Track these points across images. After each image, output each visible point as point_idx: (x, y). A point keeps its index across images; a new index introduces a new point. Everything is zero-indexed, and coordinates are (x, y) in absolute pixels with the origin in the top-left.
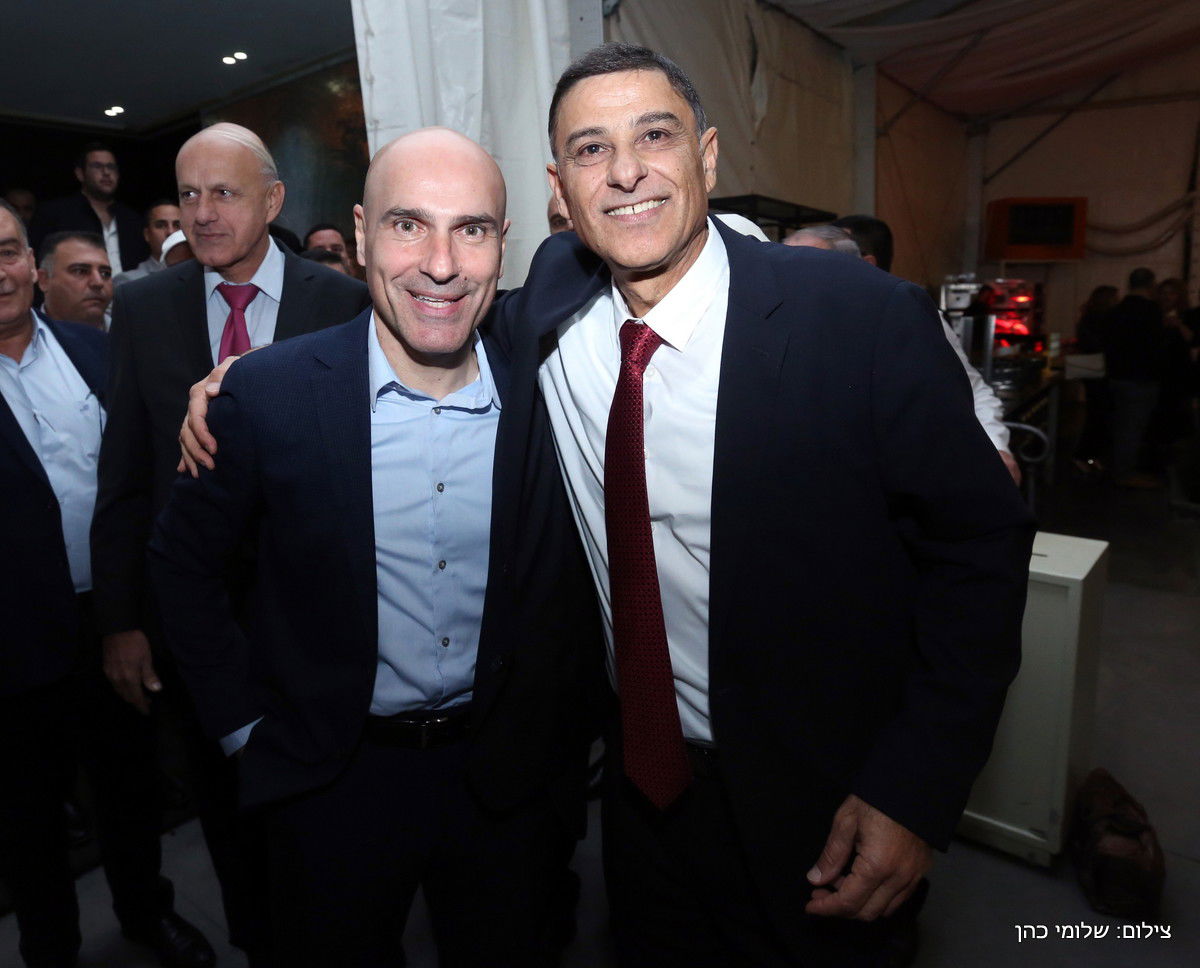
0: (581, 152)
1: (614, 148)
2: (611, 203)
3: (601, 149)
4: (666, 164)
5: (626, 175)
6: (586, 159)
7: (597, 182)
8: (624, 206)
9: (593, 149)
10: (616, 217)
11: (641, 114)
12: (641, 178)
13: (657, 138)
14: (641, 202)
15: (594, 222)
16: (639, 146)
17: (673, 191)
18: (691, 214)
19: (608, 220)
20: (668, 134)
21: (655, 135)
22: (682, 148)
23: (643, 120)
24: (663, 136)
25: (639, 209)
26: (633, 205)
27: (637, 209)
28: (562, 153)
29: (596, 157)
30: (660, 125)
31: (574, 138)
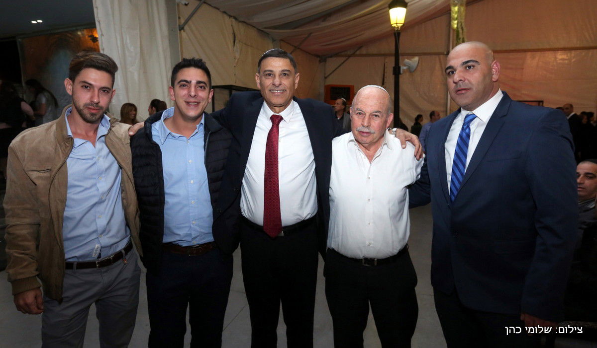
0: (267, 75)
1: (275, 76)
2: (272, 89)
4: (286, 82)
5: (277, 83)
6: (267, 77)
7: (269, 83)
8: (275, 90)
9: (270, 75)
10: (273, 93)
11: (283, 69)
12: (280, 84)
14: (279, 90)
15: (267, 92)
16: (281, 76)
17: (287, 89)
18: (290, 96)
19: (270, 93)
20: (288, 75)
21: (285, 74)
22: (291, 79)
23: (283, 71)
26: (277, 90)
27: (277, 92)
28: (262, 73)
29: (270, 77)
30: (286, 72)
31: (266, 71)
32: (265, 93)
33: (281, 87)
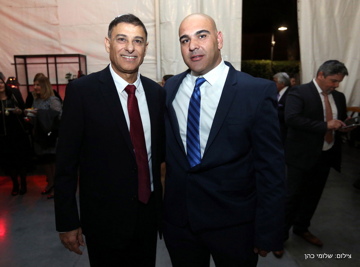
0: (119, 39)
1: (128, 41)
2: (124, 54)
3: (124, 40)
4: (139, 49)
5: (131, 49)
6: (119, 41)
7: (122, 48)
8: (127, 56)
9: (122, 39)
10: (124, 58)
11: (136, 36)
12: (133, 51)
13: (138, 42)
14: (131, 56)
15: (118, 57)
16: (134, 43)
17: (139, 56)
19: (122, 59)
20: (140, 42)
21: (138, 41)
22: (143, 46)
23: (137, 37)
24: (139, 42)
25: (130, 58)
26: (129, 56)
28: (113, 37)
29: (122, 42)
30: (140, 39)
31: (118, 35)
32: (116, 58)
33: (134, 54)
